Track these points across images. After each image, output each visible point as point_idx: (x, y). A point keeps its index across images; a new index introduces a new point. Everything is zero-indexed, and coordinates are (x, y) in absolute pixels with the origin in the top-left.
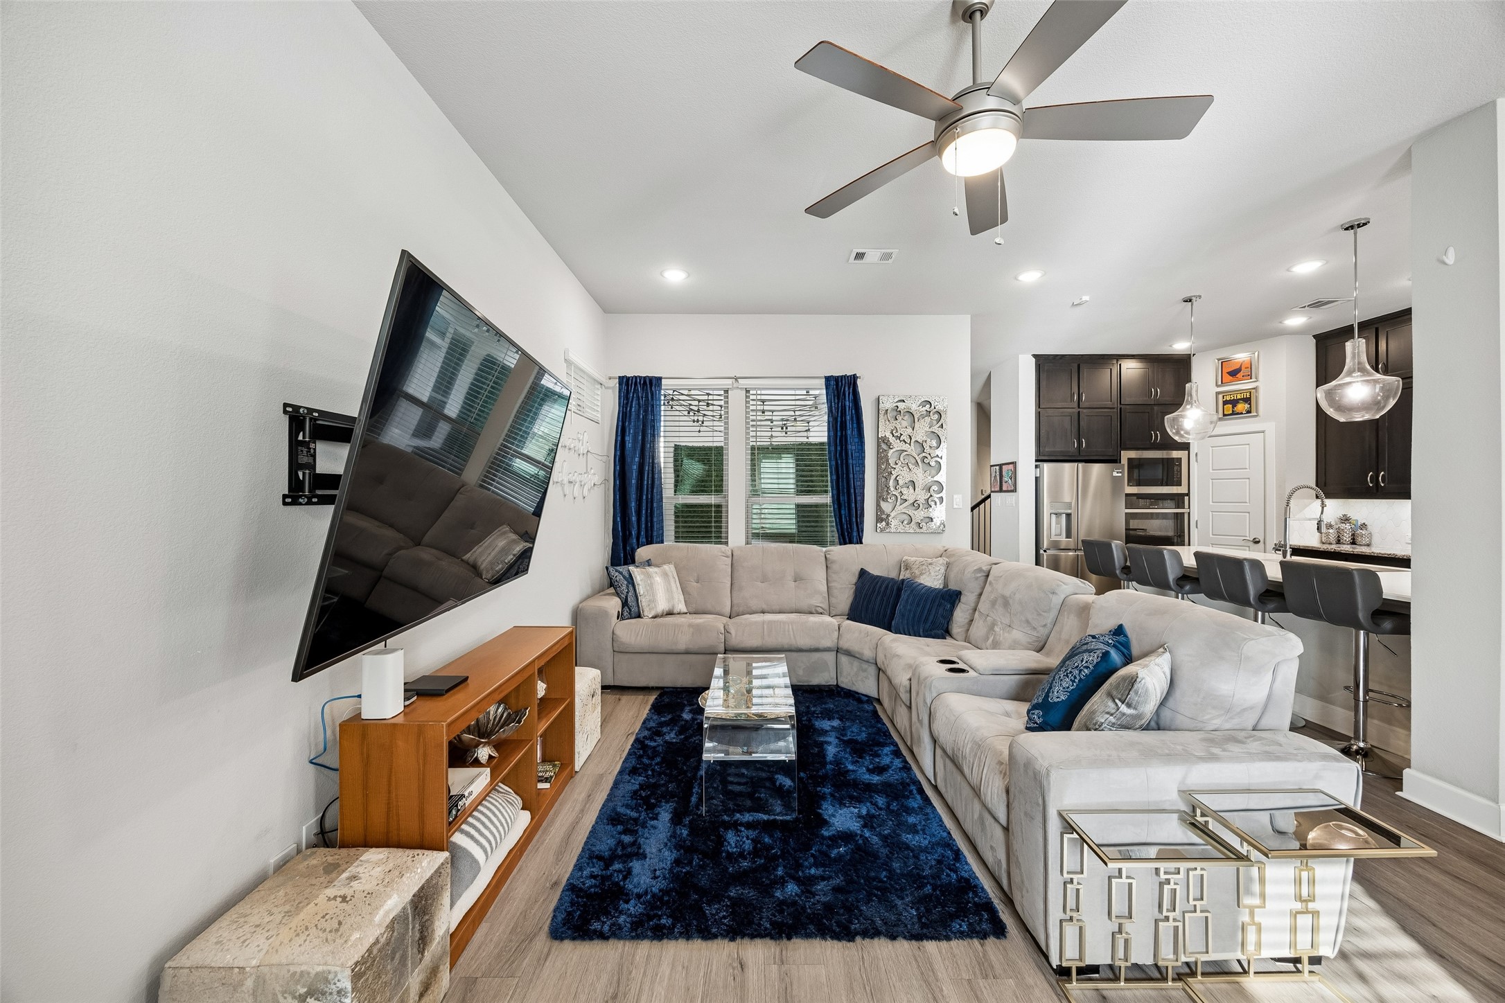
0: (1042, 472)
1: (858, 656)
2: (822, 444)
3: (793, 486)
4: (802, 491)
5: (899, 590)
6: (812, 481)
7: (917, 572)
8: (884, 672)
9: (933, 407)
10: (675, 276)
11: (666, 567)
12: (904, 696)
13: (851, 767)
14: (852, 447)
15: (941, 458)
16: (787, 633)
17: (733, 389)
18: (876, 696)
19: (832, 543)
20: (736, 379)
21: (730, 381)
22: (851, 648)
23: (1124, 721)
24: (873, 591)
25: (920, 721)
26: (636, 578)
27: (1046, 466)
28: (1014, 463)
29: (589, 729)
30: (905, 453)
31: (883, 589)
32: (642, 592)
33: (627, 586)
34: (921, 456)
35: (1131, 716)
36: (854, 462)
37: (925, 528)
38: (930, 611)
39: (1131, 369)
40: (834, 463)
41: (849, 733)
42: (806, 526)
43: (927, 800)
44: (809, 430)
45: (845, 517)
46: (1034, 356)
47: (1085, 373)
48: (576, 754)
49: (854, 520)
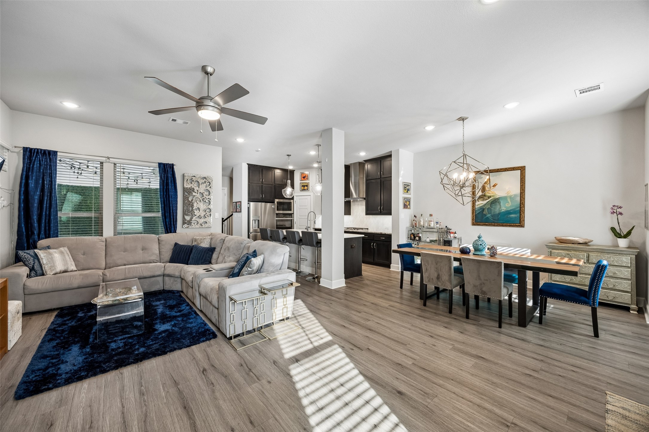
0: (250, 205)
1: (173, 276)
2: (157, 189)
3: (141, 209)
4: (146, 211)
5: (192, 249)
6: (152, 207)
7: (199, 242)
8: (184, 279)
9: (207, 180)
10: (70, 105)
11: (62, 249)
12: (190, 284)
13: (168, 313)
14: (171, 193)
15: (210, 199)
16: (138, 271)
17: (106, 162)
18: (181, 290)
19: (162, 233)
20: (109, 158)
21: (105, 159)
22: (170, 273)
23: (249, 272)
24: (180, 251)
25: (196, 290)
26: (40, 255)
27: (252, 204)
28: (240, 202)
29: (16, 329)
30: (195, 197)
31: (185, 249)
32: (45, 262)
33: (34, 261)
34: (202, 198)
35: (251, 271)
36: (172, 199)
37: (204, 226)
38: (203, 256)
39: (278, 172)
40: (162, 199)
41: (168, 304)
42: (148, 227)
43: (197, 315)
44: (150, 182)
45: (168, 222)
46: (247, 164)
47: (264, 172)
48: (9, 342)
49: (172, 223)
